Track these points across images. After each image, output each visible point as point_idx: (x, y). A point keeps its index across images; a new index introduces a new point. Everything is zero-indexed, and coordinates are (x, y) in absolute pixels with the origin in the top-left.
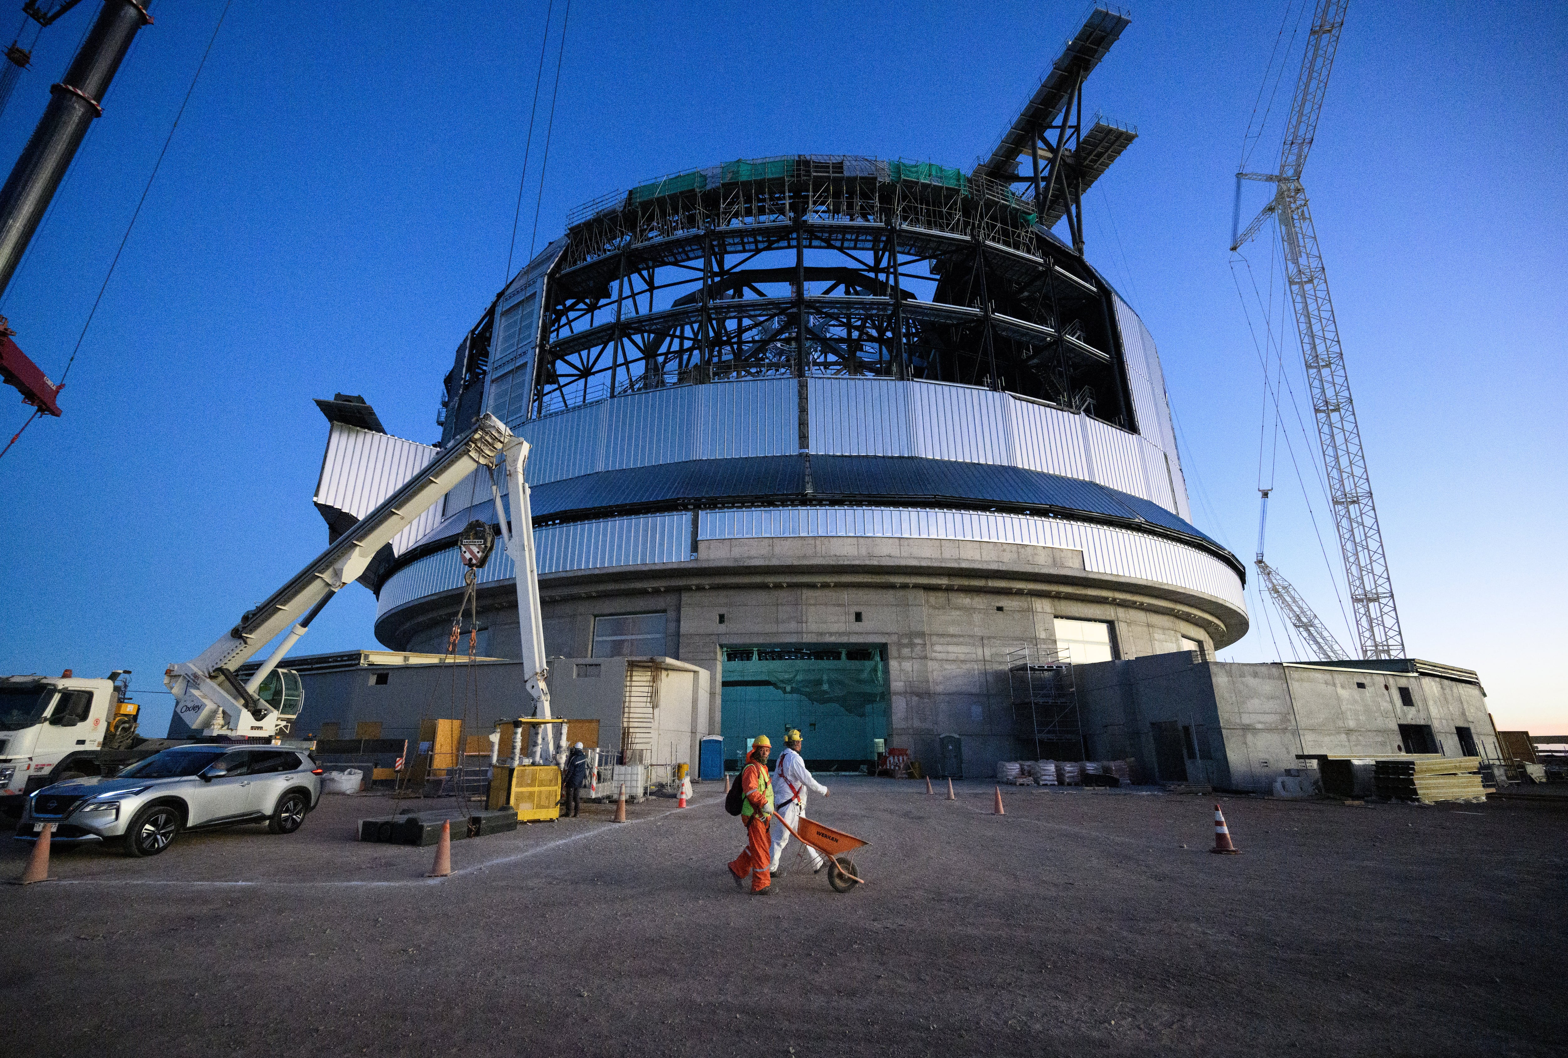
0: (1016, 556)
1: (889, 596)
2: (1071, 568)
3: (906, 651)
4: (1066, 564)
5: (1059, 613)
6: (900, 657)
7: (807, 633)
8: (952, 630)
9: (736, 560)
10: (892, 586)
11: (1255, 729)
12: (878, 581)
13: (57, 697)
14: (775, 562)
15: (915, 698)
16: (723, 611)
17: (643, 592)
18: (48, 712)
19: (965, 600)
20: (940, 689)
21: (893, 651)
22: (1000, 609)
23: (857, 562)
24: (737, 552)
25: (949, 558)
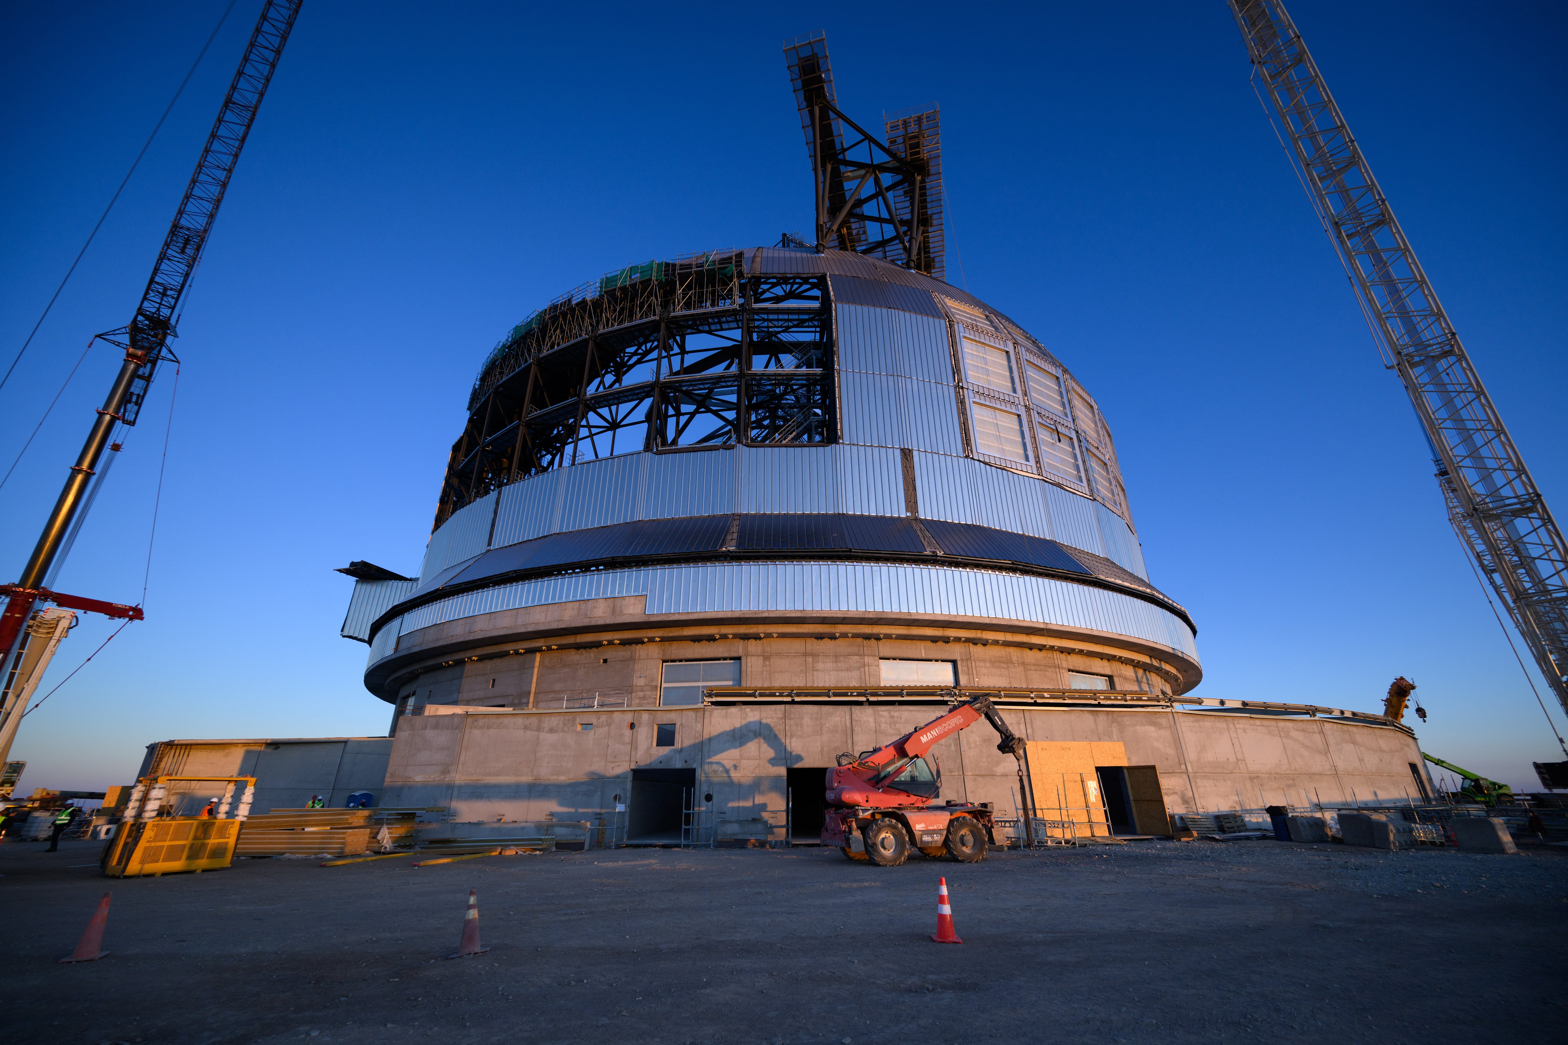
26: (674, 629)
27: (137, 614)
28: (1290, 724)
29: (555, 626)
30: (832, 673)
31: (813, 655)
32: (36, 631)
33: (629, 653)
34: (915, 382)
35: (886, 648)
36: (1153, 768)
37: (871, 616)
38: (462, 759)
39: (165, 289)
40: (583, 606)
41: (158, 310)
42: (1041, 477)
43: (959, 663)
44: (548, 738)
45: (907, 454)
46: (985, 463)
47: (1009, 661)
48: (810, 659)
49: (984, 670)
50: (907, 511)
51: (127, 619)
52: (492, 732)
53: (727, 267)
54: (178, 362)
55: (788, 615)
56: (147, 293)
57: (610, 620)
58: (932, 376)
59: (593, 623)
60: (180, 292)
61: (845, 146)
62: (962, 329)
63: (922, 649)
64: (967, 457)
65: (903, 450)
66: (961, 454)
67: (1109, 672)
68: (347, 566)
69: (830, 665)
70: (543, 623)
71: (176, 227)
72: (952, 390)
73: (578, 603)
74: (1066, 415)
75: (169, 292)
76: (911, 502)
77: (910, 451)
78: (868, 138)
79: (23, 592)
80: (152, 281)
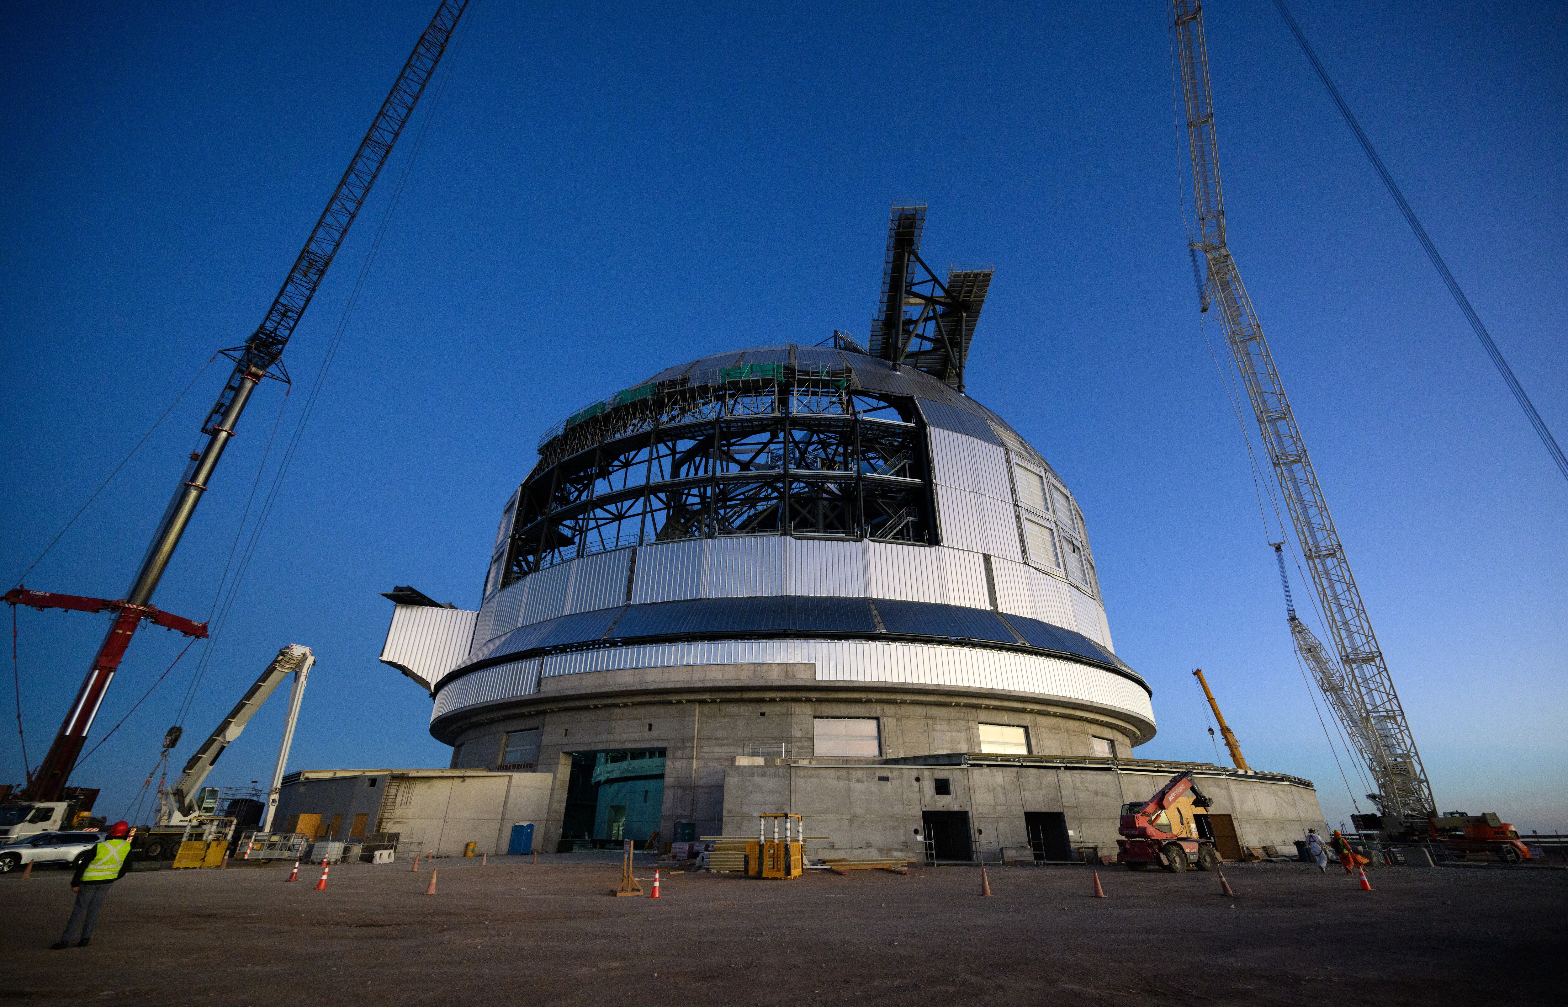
0: (752, 673)
1: (673, 710)
2: (802, 678)
3: (679, 753)
4: (797, 676)
5: (817, 715)
6: (675, 758)
7: (613, 741)
8: (719, 734)
9: (560, 691)
10: (670, 703)
11: (752, 817)
12: (658, 699)
13: (33, 812)
14: (582, 692)
15: (680, 791)
16: (567, 726)
17: (522, 716)
18: (28, 818)
19: (733, 709)
20: (703, 782)
21: (669, 753)
22: (763, 714)
23: (632, 688)
24: (561, 685)
25: (698, 679)
26: (830, 693)
27: (200, 632)
28: (1277, 787)
29: (732, 684)
30: (947, 733)
31: (933, 718)
32: (283, 667)
33: (785, 709)
34: (988, 498)
35: (983, 715)
36: (1230, 816)
37: (985, 691)
38: (793, 800)
39: (287, 311)
40: (758, 669)
41: (276, 329)
42: (1066, 581)
43: (1030, 728)
44: (857, 786)
45: (987, 558)
46: (1036, 569)
47: (1059, 728)
48: (930, 722)
49: (1045, 735)
50: (991, 605)
51: (193, 637)
52: (813, 780)
53: (841, 380)
54: (289, 382)
55: (927, 688)
56: (270, 313)
57: (784, 683)
58: (999, 496)
59: (769, 684)
60: (300, 315)
61: (914, 282)
62: (1014, 456)
63: (1005, 717)
64: (1025, 563)
65: (984, 555)
66: (1022, 561)
67: (1111, 737)
68: (390, 591)
69: (945, 727)
70: (721, 681)
71: (305, 251)
72: (1012, 506)
73: (753, 666)
74: (1075, 529)
75: (289, 314)
76: (993, 600)
77: (990, 556)
78: (935, 280)
79: (136, 609)
80: (276, 301)
